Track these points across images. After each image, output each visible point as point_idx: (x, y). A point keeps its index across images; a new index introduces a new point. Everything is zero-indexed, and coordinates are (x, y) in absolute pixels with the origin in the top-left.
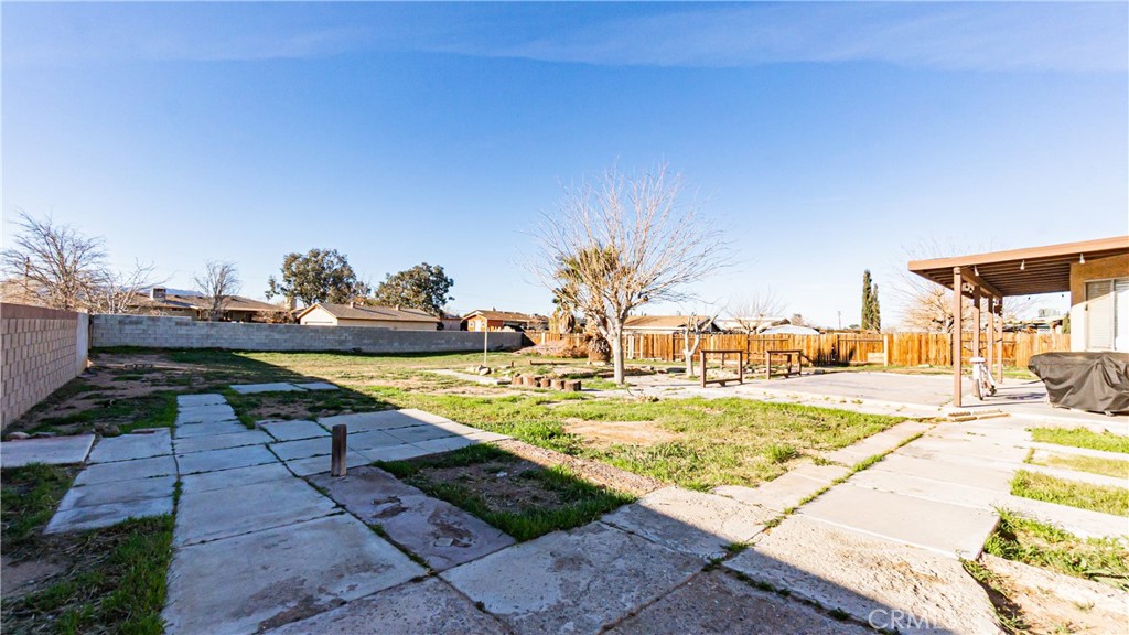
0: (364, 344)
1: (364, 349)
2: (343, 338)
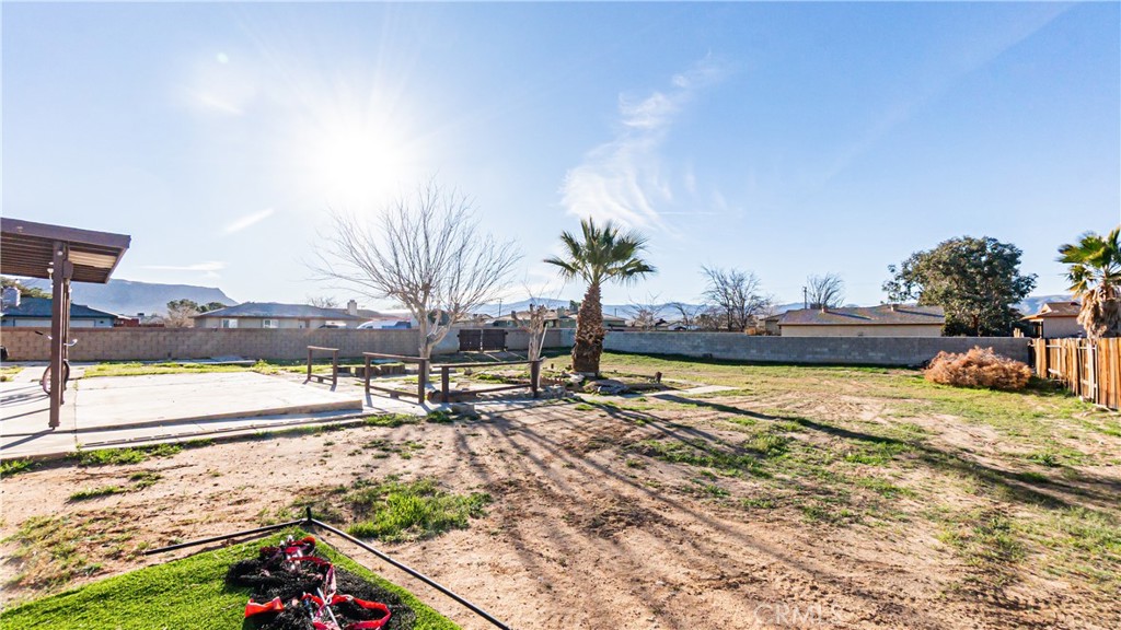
0: (717, 350)
1: (716, 355)
2: (696, 344)
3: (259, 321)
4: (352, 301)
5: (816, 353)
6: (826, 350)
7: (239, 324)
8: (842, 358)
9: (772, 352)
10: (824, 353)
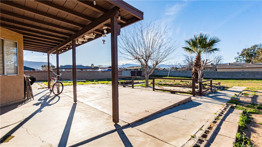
3: (70, 70)
4: (92, 64)
5: (237, 76)
6: (241, 75)
7: (65, 70)
8: (246, 77)
9: (222, 76)
10: (240, 76)
